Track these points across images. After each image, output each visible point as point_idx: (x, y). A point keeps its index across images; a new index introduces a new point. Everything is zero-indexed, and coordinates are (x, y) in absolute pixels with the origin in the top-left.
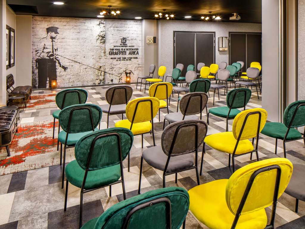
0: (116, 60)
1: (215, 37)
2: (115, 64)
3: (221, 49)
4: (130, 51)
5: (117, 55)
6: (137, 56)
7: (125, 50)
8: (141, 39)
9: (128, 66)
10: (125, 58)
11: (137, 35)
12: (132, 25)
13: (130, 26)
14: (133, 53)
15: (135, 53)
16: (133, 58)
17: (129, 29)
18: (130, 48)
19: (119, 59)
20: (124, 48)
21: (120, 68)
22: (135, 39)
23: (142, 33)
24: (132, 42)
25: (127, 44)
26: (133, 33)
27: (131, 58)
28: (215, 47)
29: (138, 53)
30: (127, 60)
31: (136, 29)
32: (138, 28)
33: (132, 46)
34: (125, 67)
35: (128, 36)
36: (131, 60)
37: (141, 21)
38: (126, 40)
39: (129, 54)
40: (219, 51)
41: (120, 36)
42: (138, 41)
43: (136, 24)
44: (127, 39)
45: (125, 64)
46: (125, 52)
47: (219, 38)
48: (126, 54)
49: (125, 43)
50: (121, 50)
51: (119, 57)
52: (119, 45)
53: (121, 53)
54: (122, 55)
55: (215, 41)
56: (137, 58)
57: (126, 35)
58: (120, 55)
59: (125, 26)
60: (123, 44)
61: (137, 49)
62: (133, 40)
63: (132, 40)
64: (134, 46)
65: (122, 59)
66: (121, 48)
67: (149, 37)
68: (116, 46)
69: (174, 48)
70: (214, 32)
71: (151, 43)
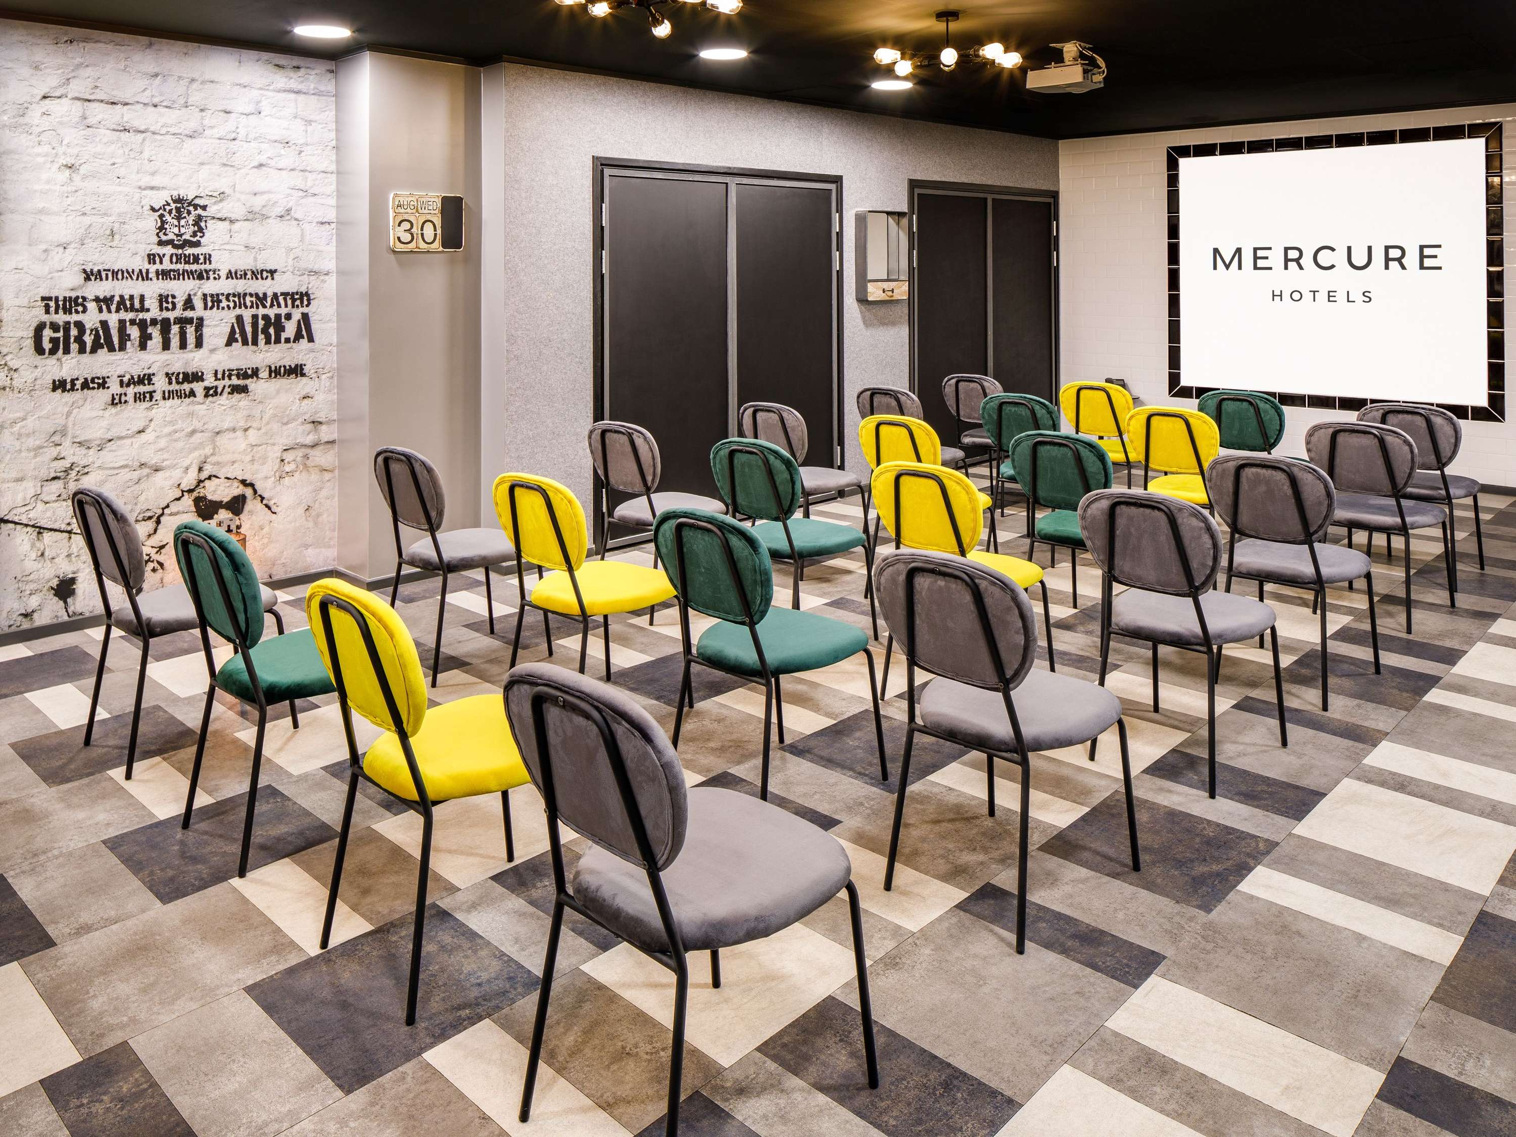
0: (103, 396)
1: (840, 210)
2: (96, 433)
3: (875, 292)
4: (239, 319)
5: (118, 356)
6: (298, 353)
7: (189, 304)
8: (331, 215)
9: (221, 440)
10: (197, 377)
11: (297, 180)
12: (255, 93)
13: (242, 102)
14: (265, 331)
15: (280, 328)
16: (264, 374)
17: (226, 127)
18: (240, 286)
19: (131, 391)
20: (180, 288)
21: (142, 465)
22: (279, 210)
23: (338, 162)
24: (257, 234)
25: (208, 258)
26: (263, 159)
27: (246, 376)
28: (840, 274)
29: (305, 331)
30: (210, 392)
31: (296, 131)
32: (309, 122)
33: (257, 274)
34: (194, 459)
35: (222, 184)
36: (244, 390)
37: (331, 65)
38: (199, 218)
39: (231, 341)
40: (862, 300)
41: (146, 180)
42: (306, 227)
43: (294, 84)
44: (212, 210)
45: (193, 432)
46: (190, 321)
47: (861, 220)
48: (199, 344)
49: (197, 244)
50: (152, 303)
51: (137, 371)
52: (139, 263)
53: (155, 332)
54: (166, 346)
55: (840, 235)
56: (297, 371)
57: (204, 172)
58: (143, 346)
59: (196, 98)
60: (168, 250)
61: (303, 298)
62: (265, 217)
63: (252, 216)
64: (272, 272)
65: (160, 384)
66: (152, 289)
67: (410, 199)
68: (107, 275)
69: (599, 288)
70: (837, 180)
71: (426, 246)
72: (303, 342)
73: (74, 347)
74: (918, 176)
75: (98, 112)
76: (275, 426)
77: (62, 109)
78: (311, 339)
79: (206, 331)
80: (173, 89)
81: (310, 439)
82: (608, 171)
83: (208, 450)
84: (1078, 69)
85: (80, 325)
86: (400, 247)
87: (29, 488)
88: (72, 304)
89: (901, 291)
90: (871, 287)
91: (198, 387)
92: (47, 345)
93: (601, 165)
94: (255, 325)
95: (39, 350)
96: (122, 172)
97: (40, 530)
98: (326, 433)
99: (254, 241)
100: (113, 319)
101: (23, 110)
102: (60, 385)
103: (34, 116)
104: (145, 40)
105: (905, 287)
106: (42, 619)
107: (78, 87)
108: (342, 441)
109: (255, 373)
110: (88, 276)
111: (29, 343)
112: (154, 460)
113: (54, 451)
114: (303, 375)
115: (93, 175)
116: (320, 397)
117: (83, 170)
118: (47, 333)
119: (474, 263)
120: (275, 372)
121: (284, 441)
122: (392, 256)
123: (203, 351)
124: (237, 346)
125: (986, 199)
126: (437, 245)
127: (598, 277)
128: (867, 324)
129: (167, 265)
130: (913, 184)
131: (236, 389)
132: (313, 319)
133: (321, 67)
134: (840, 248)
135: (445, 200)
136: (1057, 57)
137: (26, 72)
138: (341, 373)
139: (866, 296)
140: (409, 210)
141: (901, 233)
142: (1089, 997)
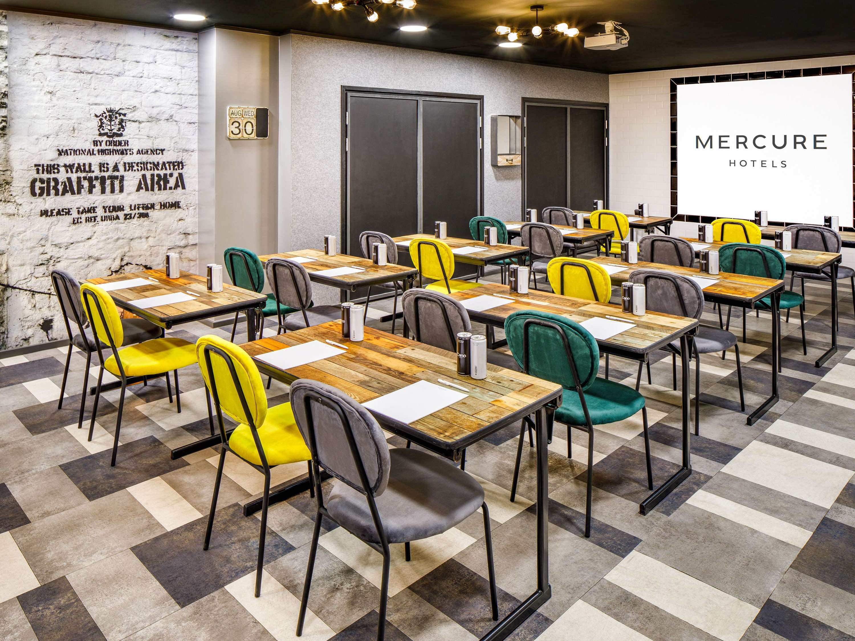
0: (68, 219)
1: (482, 115)
2: (64, 239)
3: (502, 161)
4: (144, 176)
5: (76, 197)
6: (177, 195)
7: (116, 168)
8: (195, 119)
9: (134, 244)
10: (120, 208)
11: (176, 99)
12: (153, 52)
13: (146, 56)
14: (158, 183)
15: (166, 182)
16: (157, 207)
17: (137, 70)
18: (144, 158)
19: (84, 216)
20: (111, 160)
21: (90, 257)
22: (166, 116)
23: (199, 89)
24: (154, 129)
25: (127, 143)
26: (157, 87)
27: (147, 208)
28: (482, 151)
29: (180, 183)
30: (127, 217)
31: (176, 72)
32: (183, 67)
33: (154, 152)
34: (118, 254)
35: (134, 102)
36: (146, 215)
37: (195, 35)
38: (122, 120)
39: (139, 188)
40: (495, 165)
41: (93, 100)
42: (181, 125)
43: (174, 46)
44: (129, 117)
45: (118, 239)
46: (116, 177)
47: (494, 120)
48: (121, 190)
49: (121, 135)
50: (95, 168)
51: (87, 205)
52: (89, 146)
53: (97, 183)
54: (103, 191)
55: (482, 129)
56: (176, 205)
57: (125, 95)
58: (90, 192)
59: (120, 54)
60: (105, 138)
61: (180, 164)
62: (159, 120)
63: (151, 119)
64: (162, 151)
65: (100, 212)
66: (95, 160)
67: (239, 110)
68: (71, 152)
69: (344, 159)
70: (481, 98)
71: (247, 136)
72: (180, 189)
73: (52, 192)
74: (528, 95)
75: (66, 62)
76: (164, 236)
77: (46, 61)
78: (184, 188)
79: (125, 183)
80: (107, 50)
81: (183, 243)
82: (349, 94)
83: (126, 249)
84: (613, 37)
85: (56, 180)
86: (232, 137)
87: (28, 270)
88: (51, 168)
89: (517, 160)
90: (499, 158)
91: (121, 214)
92: (38, 191)
93: (346, 90)
94: (152, 179)
95: (33, 194)
96: (79, 95)
97: (33, 293)
98: (192, 240)
99: (152, 133)
100: (74, 177)
101: (25, 62)
102: (44, 213)
103: (31, 65)
104: (92, 22)
105: (519, 158)
106: (34, 342)
107: (55, 49)
108: (201, 244)
109: (153, 206)
110: (61, 153)
111: (28, 190)
112: (96, 254)
113: (41, 250)
114: (179, 207)
115: (63, 97)
116: (188, 220)
117: (58, 95)
118: (38, 184)
119: (274, 145)
120: (164, 206)
121: (168, 244)
122: (228, 142)
123: (124, 194)
124: (142, 191)
125: (566, 108)
126: (253, 135)
127: (344, 153)
128: (497, 179)
129: (104, 147)
130: (525, 100)
131: (142, 215)
132: (185, 176)
133: (190, 36)
134: (482, 136)
135: (258, 110)
136: (602, 30)
137: (26, 40)
138: (200, 206)
139: (497, 163)
140: (238, 116)
141: (517, 128)
142: (597, 562)
